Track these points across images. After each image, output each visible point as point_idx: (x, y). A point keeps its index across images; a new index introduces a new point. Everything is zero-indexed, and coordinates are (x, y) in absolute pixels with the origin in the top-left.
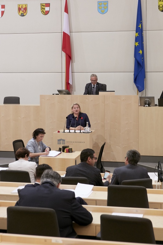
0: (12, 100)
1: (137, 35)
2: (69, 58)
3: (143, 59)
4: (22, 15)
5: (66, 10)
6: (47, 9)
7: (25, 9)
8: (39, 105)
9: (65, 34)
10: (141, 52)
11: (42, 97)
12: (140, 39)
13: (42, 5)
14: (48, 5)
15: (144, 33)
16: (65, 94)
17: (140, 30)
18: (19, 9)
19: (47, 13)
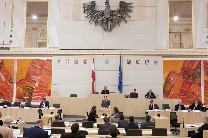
0: (73, 96)
1: (120, 72)
2: (94, 80)
3: (122, 81)
4: (76, 64)
5: (93, 62)
6: (86, 62)
7: (77, 61)
8: (86, 97)
9: (93, 71)
10: (121, 78)
11: (88, 95)
12: (120, 74)
13: (84, 60)
14: (86, 60)
15: (122, 71)
16: (96, 93)
17: (120, 70)
18: (75, 61)
19: (86, 63)
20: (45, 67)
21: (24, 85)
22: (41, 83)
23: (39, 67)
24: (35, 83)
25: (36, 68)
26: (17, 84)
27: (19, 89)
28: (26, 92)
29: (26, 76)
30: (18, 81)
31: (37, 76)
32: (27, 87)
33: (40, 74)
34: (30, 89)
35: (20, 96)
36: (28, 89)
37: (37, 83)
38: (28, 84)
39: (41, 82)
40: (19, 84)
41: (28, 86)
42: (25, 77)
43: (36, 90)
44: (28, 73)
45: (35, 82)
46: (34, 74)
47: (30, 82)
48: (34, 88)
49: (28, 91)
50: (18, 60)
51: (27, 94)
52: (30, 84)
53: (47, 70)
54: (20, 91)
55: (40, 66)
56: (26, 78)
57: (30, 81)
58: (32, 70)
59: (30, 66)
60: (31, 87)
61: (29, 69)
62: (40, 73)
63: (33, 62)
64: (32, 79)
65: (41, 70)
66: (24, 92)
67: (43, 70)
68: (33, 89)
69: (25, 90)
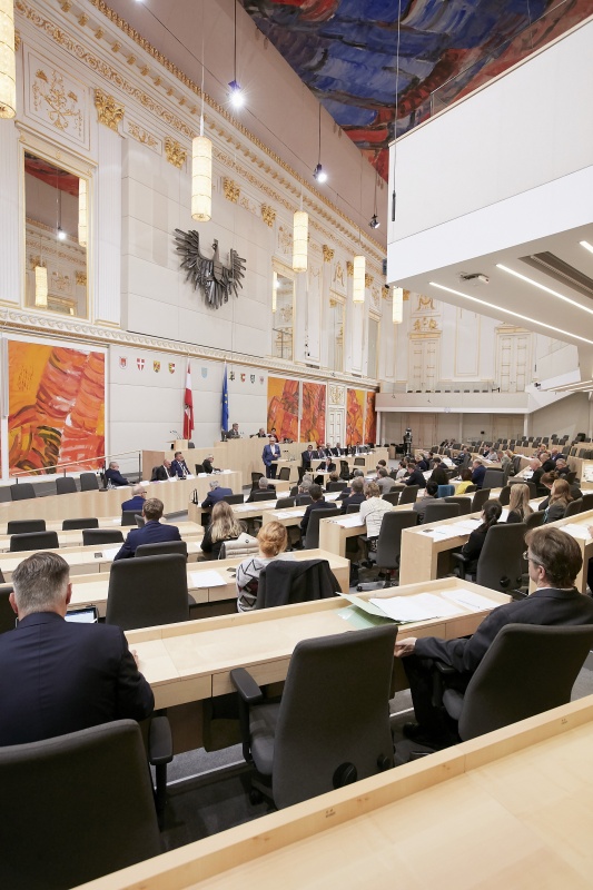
7: (159, 366)
20: (88, 373)
21: (33, 423)
22: (79, 419)
23: (73, 373)
24: (65, 418)
25: (65, 373)
26: (10, 419)
27: (17, 437)
28: (40, 445)
29: (38, 397)
30: (15, 412)
31: (69, 397)
32: (43, 431)
33: (77, 391)
34: (52, 437)
35: (21, 459)
36: (44, 436)
37: (69, 417)
38: (45, 421)
39: (80, 414)
40: (18, 421)
41: (44, 428)
42: (34, 401)
43: (67, 439)
44: (42, 389)
45: (63, 414)
46: (62, 391)
47: (50, 415)
48: (62, 432)
49: (46, 441)
50: (10, 342)
51: (43, 453)
52: (49, 419)
53: (92, 381)
54: (21, 443)
55: (76, 368)
56: (37, 404)
57: (50, 411)
58: (53, 379)
59: (47, 367)
60: (53, 430)
61: (46, 376)
62: (75, 389)
63: (57, 355)
64: (57, 407)
65: (79, 381)
66: (34, 444)
67: (83, 381)
68: (60, 434)
69: (36, 439)
